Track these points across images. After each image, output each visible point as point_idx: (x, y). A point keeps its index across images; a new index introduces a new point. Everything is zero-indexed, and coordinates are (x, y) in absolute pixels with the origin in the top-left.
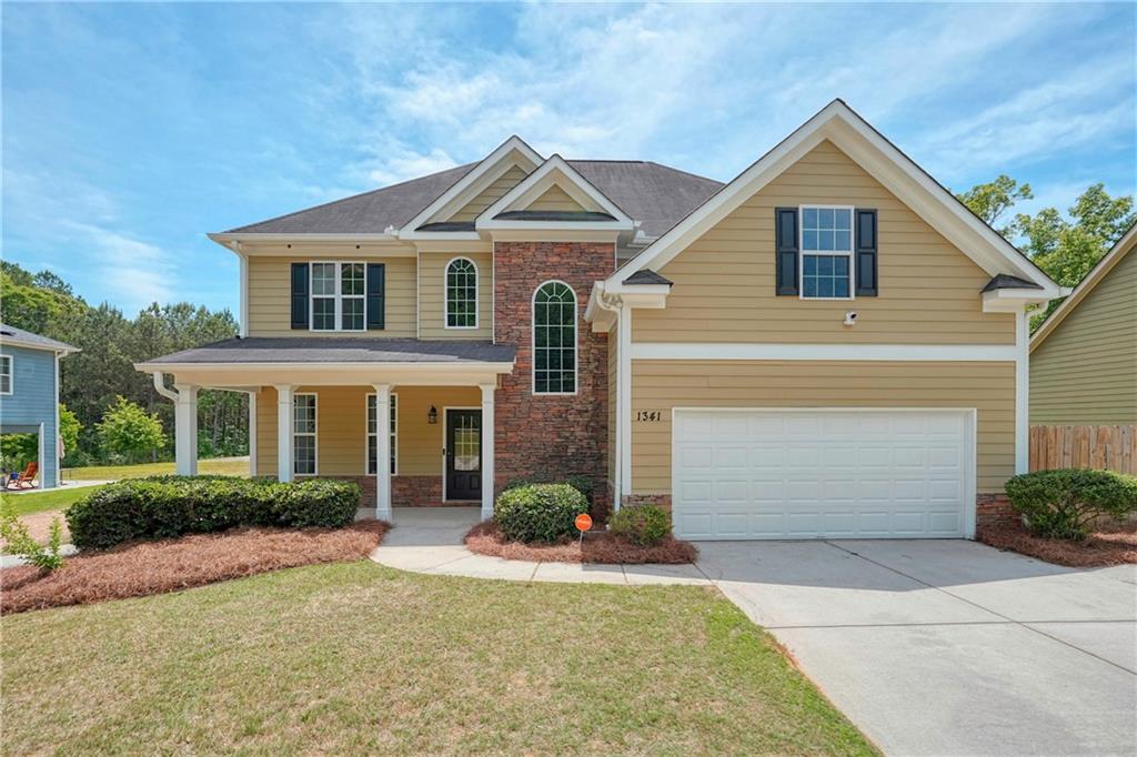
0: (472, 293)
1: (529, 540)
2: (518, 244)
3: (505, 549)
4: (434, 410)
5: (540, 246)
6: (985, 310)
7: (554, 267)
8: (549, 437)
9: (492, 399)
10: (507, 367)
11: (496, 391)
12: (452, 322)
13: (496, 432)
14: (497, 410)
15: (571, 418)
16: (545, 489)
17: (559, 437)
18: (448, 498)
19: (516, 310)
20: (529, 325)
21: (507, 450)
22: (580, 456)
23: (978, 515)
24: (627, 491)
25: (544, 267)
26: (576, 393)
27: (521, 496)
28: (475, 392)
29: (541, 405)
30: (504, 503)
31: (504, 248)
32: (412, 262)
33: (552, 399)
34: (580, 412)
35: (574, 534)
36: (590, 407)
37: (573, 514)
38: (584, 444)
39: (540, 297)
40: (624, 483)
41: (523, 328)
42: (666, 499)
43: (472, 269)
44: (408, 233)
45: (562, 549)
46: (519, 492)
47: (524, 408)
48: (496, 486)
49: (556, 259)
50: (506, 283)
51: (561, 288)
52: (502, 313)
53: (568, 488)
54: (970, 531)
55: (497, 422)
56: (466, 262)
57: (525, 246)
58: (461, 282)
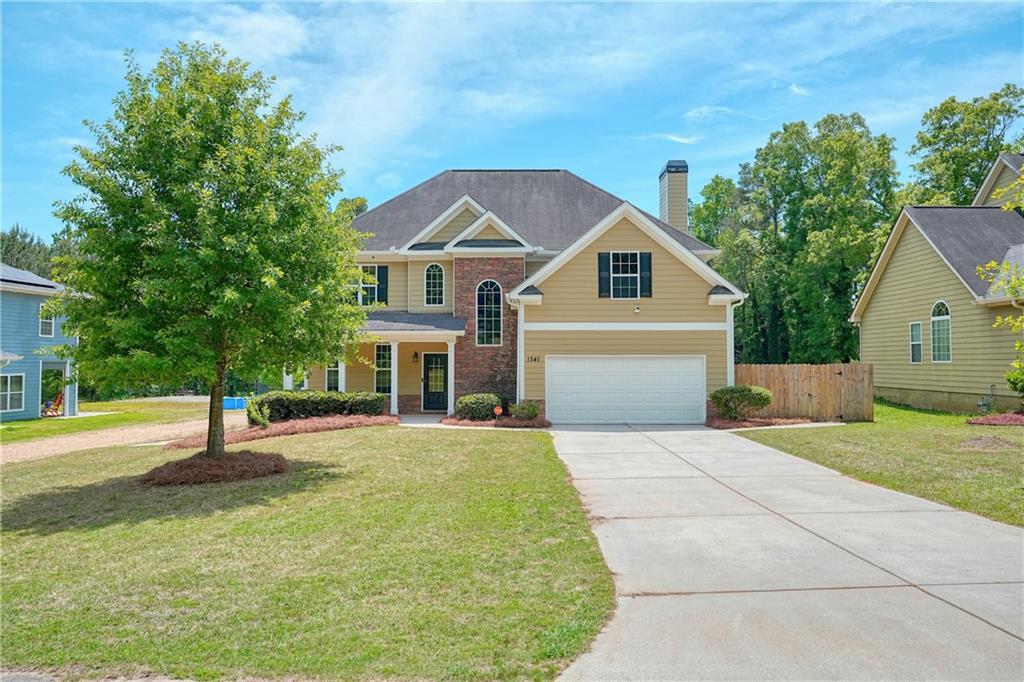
0: (441, 285)
1: (473, 419)
2: (468, 259)
3: (460, 422)
4: (416, 354)
5: (480, 260)
6: (710, 304)
7: (489, 272)
8: (486, 371)
9: (453, 349)
10: (462, 333)
11: (455, 345)
12: (428, 302)
13: (455, 368)
14: (456, 355)
15: (498, 359)
16: (480, 396)
17: (492, 370)
18: (425, 408)
19: (467, 297)
20: (474, 305)
21: (462, 378)
22: (503, 382)
23: (707, 411)
24: (522, 398)
25: (483, 272)
26: (501, 345)
27: (469, 399)
28: (445, 346)
29: (481, 352)
30: (461, 403)
31: (460, 261)
32: (405, 264)
33: (487, 348)
34: (504, 356)
35: (494, 416)
36: (509, 353)
37: (493, 407)
38: (506, 374)
39: (481, 289)
40: (521, 394)
41: (471, 307)
42: (542, 402)
43: (440, 270)
44: (404, 251)
45: (487, 422)
46: (468, 397)
47: (471, 353)
48: (455, 394)
49: (490, 268)
50: (461, 281)
51: (492, 284)
52: (459, 299)
53: (492, 396)
54: (703, 418)
55: (456, 362)
56: (437, 266)
57: (472, 260)
58: (434, 278)
